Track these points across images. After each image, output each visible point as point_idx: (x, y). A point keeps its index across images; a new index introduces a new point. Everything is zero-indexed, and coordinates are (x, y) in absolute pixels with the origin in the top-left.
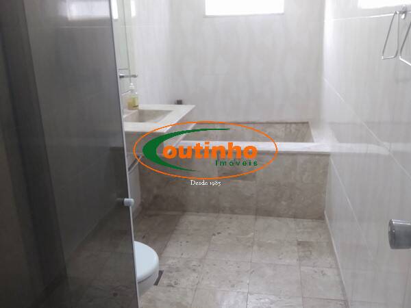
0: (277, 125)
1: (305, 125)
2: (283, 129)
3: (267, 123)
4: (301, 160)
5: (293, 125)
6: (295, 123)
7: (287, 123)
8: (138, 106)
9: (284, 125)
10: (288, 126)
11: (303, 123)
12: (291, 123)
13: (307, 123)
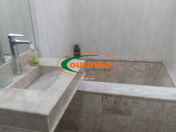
0: (141, 63)
1: (160, 64)
2: (145, 66)
3: (134, 61)
4: (168, 105)
5: (152, 64)
6: (153, 62)
7: (148, 62)
8: (38, 62)
9: (146, 63)
10: (149, 64)
11: (159, 63)
12: (150, 62)
13: (162, 63)
